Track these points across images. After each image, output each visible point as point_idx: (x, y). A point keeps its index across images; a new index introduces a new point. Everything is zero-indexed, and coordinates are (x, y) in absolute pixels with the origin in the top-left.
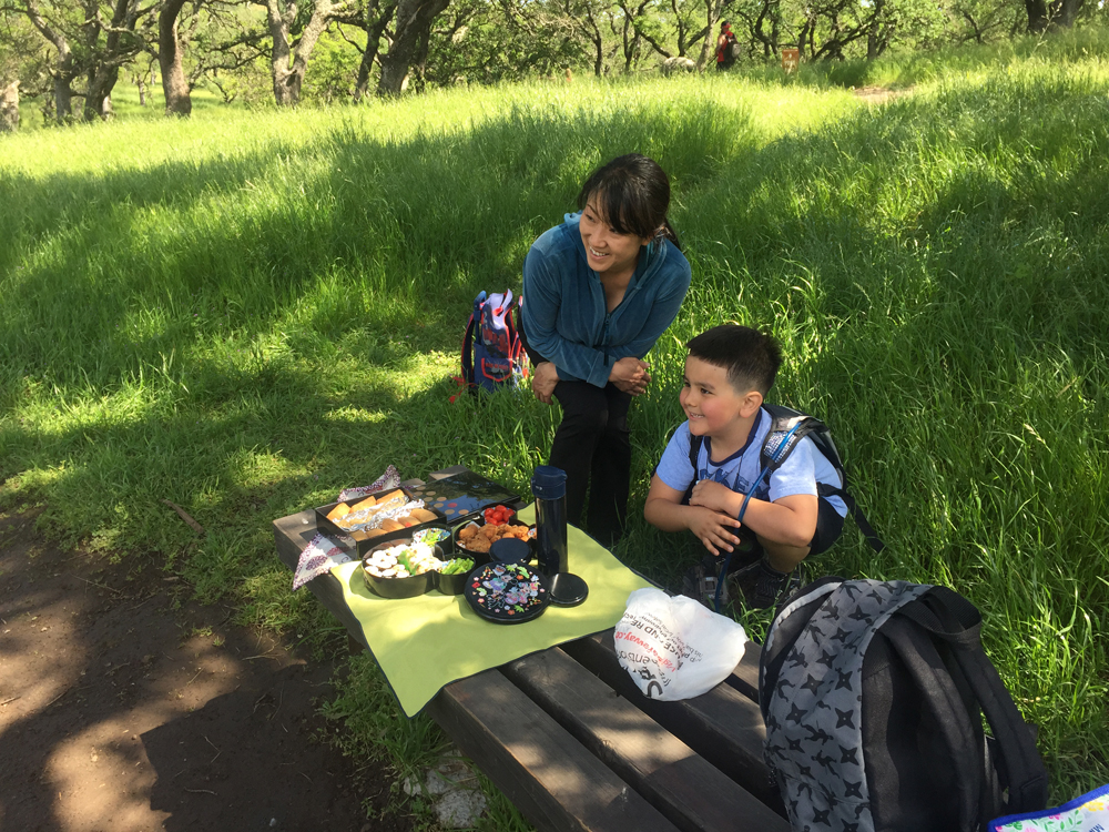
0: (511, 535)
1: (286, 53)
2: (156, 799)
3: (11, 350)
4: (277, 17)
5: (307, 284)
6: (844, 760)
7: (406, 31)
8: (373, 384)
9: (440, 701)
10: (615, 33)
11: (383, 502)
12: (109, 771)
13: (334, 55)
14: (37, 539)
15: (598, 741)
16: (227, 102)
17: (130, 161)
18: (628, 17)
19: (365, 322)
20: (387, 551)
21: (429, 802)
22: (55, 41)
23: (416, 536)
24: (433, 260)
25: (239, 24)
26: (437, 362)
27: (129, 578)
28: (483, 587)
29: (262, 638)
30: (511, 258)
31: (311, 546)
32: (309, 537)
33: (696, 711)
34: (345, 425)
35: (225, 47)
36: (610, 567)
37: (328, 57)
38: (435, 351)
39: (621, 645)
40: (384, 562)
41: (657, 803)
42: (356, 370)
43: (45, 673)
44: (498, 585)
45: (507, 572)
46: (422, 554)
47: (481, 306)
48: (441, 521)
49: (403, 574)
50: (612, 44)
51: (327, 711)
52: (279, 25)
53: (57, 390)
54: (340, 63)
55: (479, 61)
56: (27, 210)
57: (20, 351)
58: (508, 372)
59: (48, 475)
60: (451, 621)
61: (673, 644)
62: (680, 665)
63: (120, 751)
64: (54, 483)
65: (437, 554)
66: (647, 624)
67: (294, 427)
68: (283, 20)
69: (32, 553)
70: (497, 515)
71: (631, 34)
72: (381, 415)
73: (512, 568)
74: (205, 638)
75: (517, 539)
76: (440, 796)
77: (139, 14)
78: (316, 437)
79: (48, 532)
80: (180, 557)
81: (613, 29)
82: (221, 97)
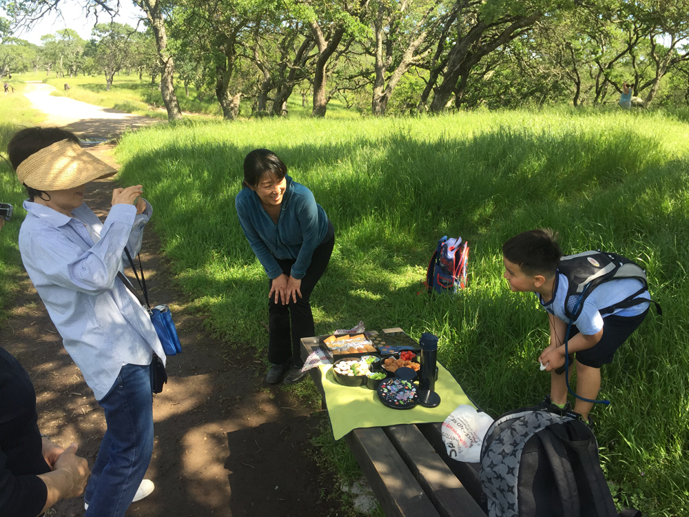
0: (409, 367)
1: (383, 84)
2: (227, 464)
3: (209, 236)
4: (380, 64)
5: (357, 219)
6: (508, 491)
7: (452, 75)
8: (379, 279)
9: (351, 436)
10: (592, 78)
11: (353, 339)
12: (209, 446)
13: (411, 84)
14: (203, 331)
15: (418, 470)
16: (348, 107)
17: (286, 142)
18: (601, 70)
19: (383, 244)
20: (347, 362)
21: (351, 497)
22: (263, 71)
23: (363, 358)
24: (430, 214)
25: (360, 65)
26: (418, 272)
27: (238, 357)
28: (387, 388)
29: (292, 399)
30: (476, 218)
31: (314, 353)
32: (314, 349)
33: (473, 470)
34: (359, 299)
35: (351, 78)
36: (457, 393)
37: (407, 86)
38: (418, 265)
39: (444, 429)
40: (344, 367)
41: (437, 505)
42: (372, 270)
43: (192, 395)
44: (394, 389)
45: (401, 384)
46: (363, 367)
47: (443, 244)
48: (377, 353)
49: (351, 374)
50: (588, 85)
51: (314, 441)
52: (381, 68)
53: (226, 259)
54: (414, 89)
55: (497, 92)
56: (231, 164)
57: (213, 237)
58: (451, 283)
59: (213, 300)
60: (367, 401)
61: (470, 434)
62: (471, 445)
63: (216, 438)
64: (215, 305)
65: (371, 369)
66: (459, 422)
67: (332, 295)
68: (383, 65)
69: (199, 336)
70: (407, 356)
71: (601, 80)
72: (378, 296)
73: (404, 382)
74: (266, 394)
75: (413, 368)
76: (357, 496)
77: (309, 58)
78: (342, 302)
79: (208, 328)
80: (263, 352)
81: (591, 75)
82: (345, 104)
